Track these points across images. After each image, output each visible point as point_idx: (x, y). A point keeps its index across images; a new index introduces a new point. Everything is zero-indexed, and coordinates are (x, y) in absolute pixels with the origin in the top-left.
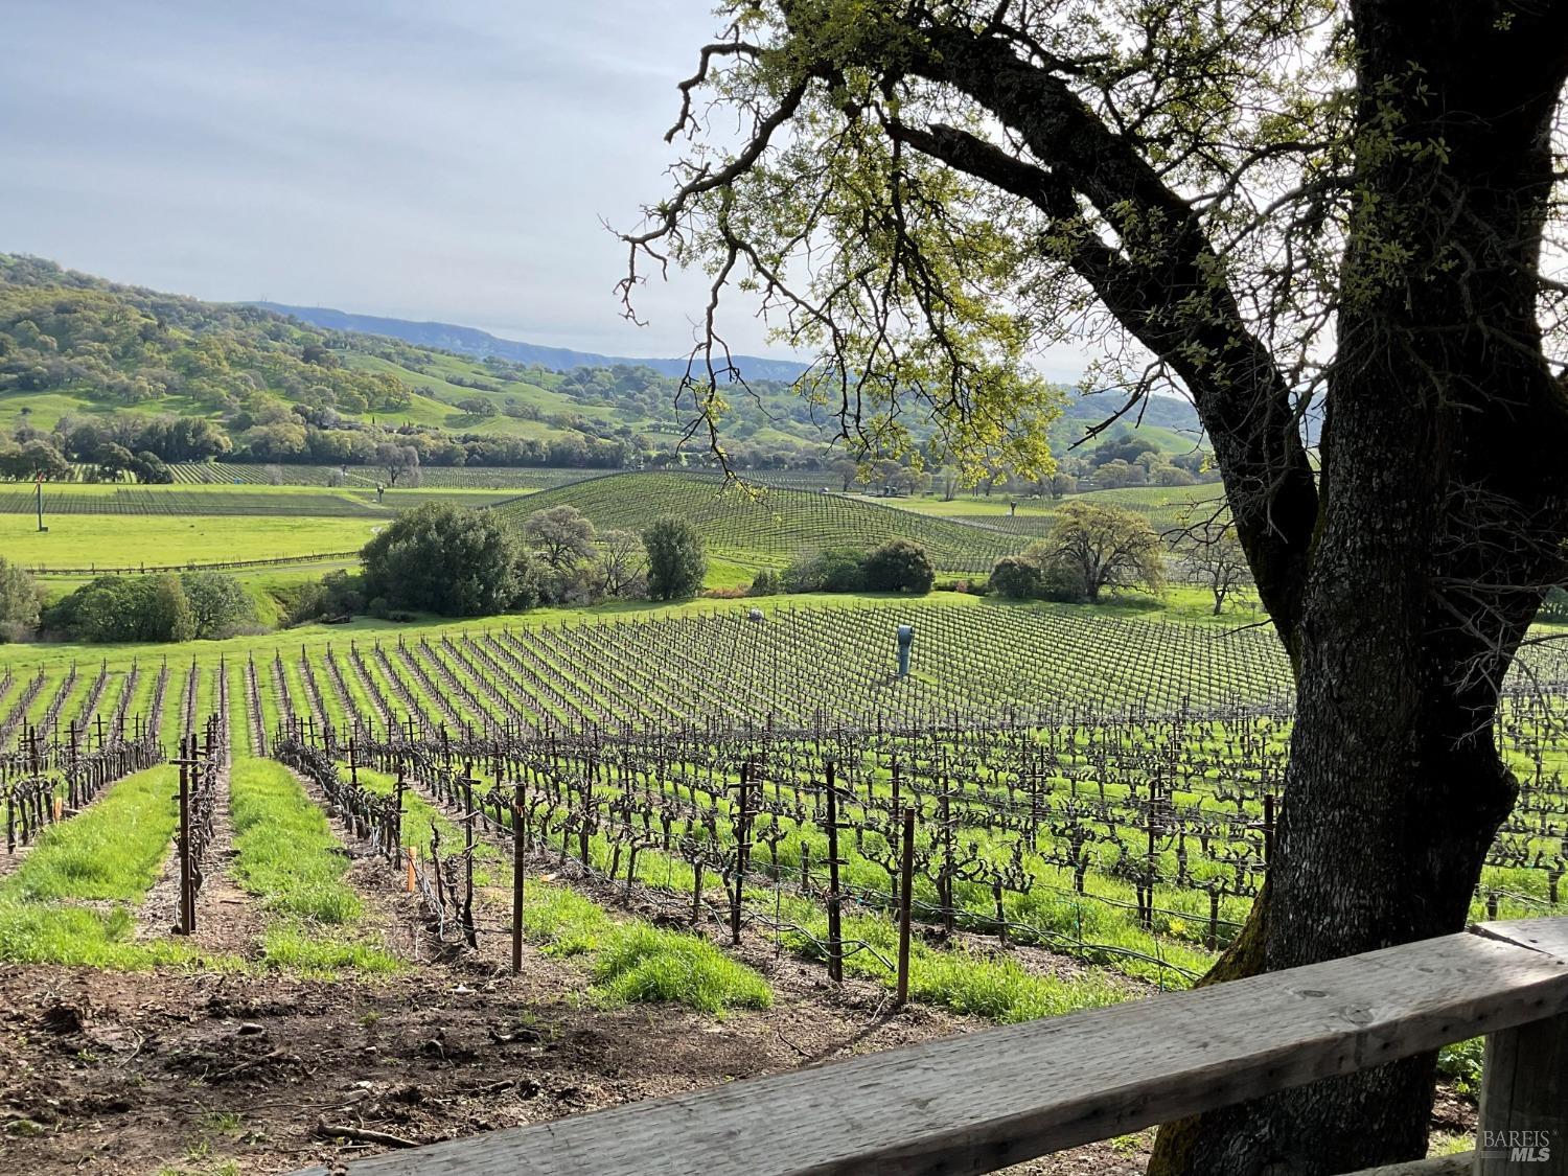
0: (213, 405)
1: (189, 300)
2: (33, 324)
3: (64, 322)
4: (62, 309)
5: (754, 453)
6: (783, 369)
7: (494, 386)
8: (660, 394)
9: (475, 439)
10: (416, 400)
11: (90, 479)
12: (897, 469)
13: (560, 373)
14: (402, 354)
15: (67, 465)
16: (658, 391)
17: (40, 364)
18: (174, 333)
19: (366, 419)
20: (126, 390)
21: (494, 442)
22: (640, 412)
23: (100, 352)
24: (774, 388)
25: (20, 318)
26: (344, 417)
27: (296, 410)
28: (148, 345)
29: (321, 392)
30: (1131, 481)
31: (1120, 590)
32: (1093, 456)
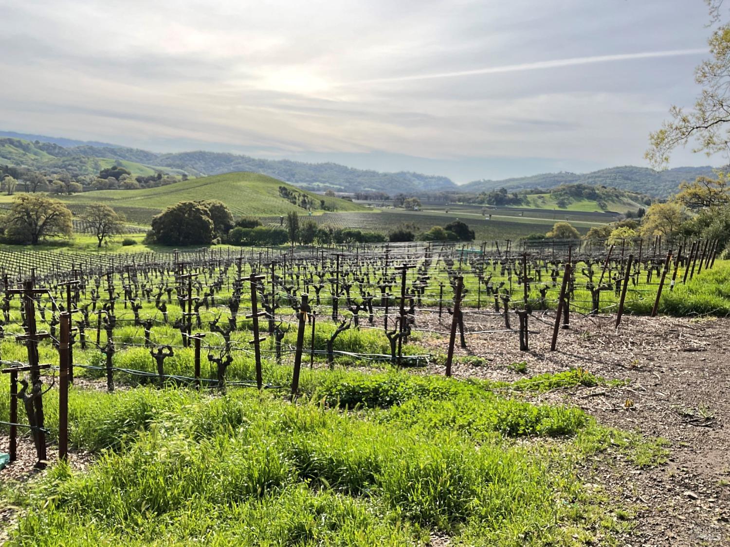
30: (110, 187)
31: (47, 238)
32: (99, 175)
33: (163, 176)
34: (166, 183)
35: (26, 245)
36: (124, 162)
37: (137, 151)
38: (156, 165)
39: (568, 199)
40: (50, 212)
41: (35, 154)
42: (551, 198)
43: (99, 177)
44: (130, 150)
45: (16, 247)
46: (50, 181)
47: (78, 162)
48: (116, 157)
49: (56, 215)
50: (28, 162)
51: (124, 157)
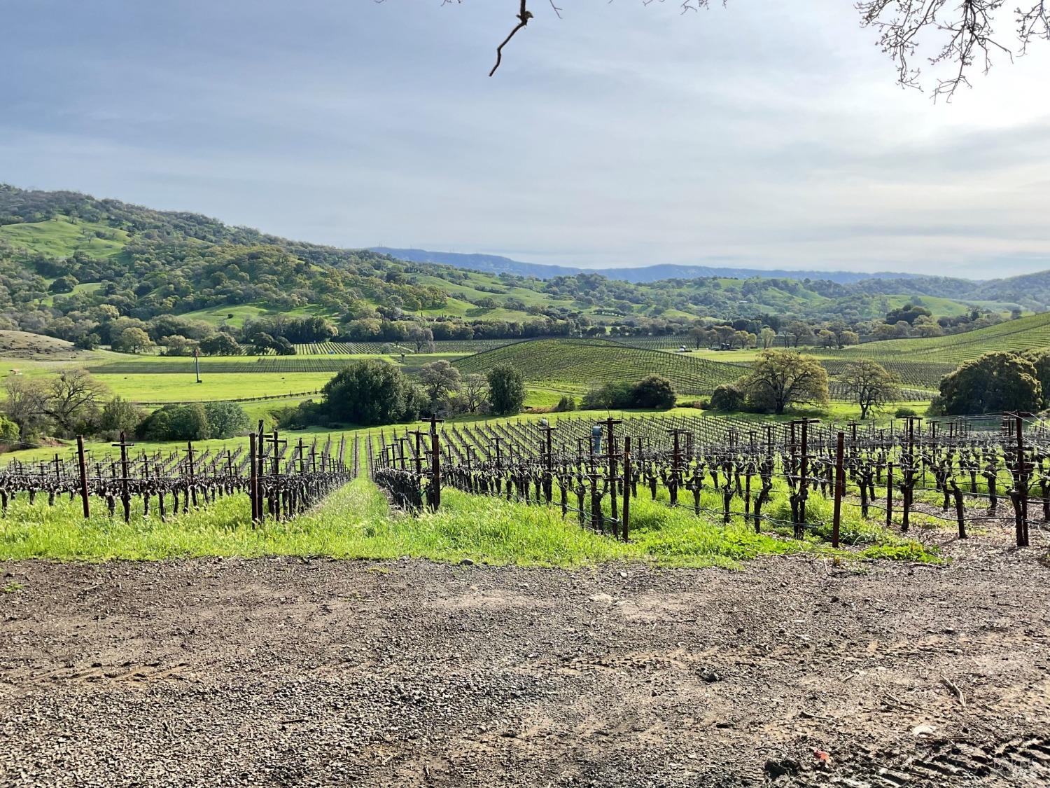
0: (333, 309)
1: (330, 249)
2: (236, 266)
3: (253, 264)
4: (253, 256)
5: (653, 325)
6: (693, 271)
7: (503, 290)
8: (606, 291)
9: (480, 323)
10: (450, 301)
11: (251, 353)
12: (732, 332)
13: (545, 281)
14: (451, 275)
15: (238, 346)
16: (604, 289)
17: (239, 288)
18: (314, 268)
19: (418, 314)
20: (285, 302)
21: (491, 324)
22: (590, 302)
23: (272, 280)
24: (679, 284)
25: (229, 263)
26: (406, 313)
27: (378, 310)
28: (299, 275)
29: (395, 299)
30: (898, 335)
31: (795, 405)
32: (885, 319)
33: (980, 314)
34: (984, 325)
35: (767, 414)
36: (924, 298)
37: (946, 279)
38: (974, 299)
40: (800, 371)
41: (804, 296)
43: (885, 323)
44: (935, 280)
45: (757, 415)
46: (817, 332)
47: (858, 303)
48: (913, 292)
49: (808, 375)
50: (794, 309)
51: (926, 291)
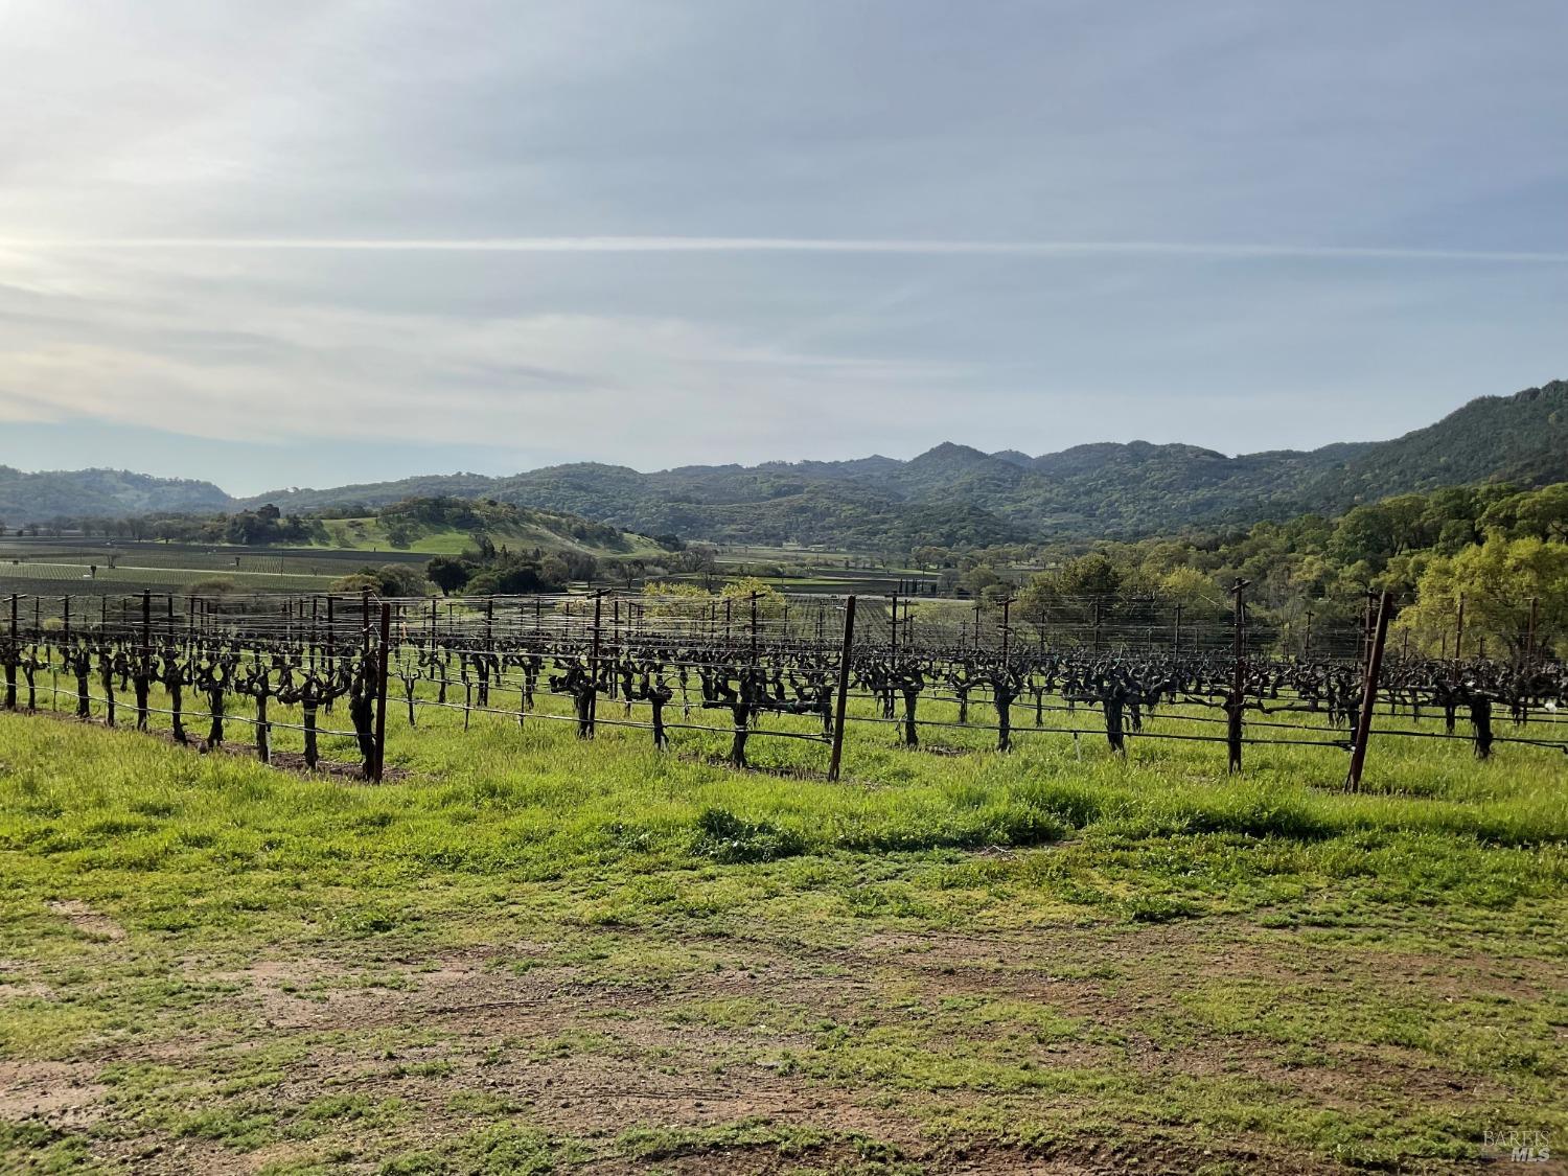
39: (414, 528)
42: (377, 525)
